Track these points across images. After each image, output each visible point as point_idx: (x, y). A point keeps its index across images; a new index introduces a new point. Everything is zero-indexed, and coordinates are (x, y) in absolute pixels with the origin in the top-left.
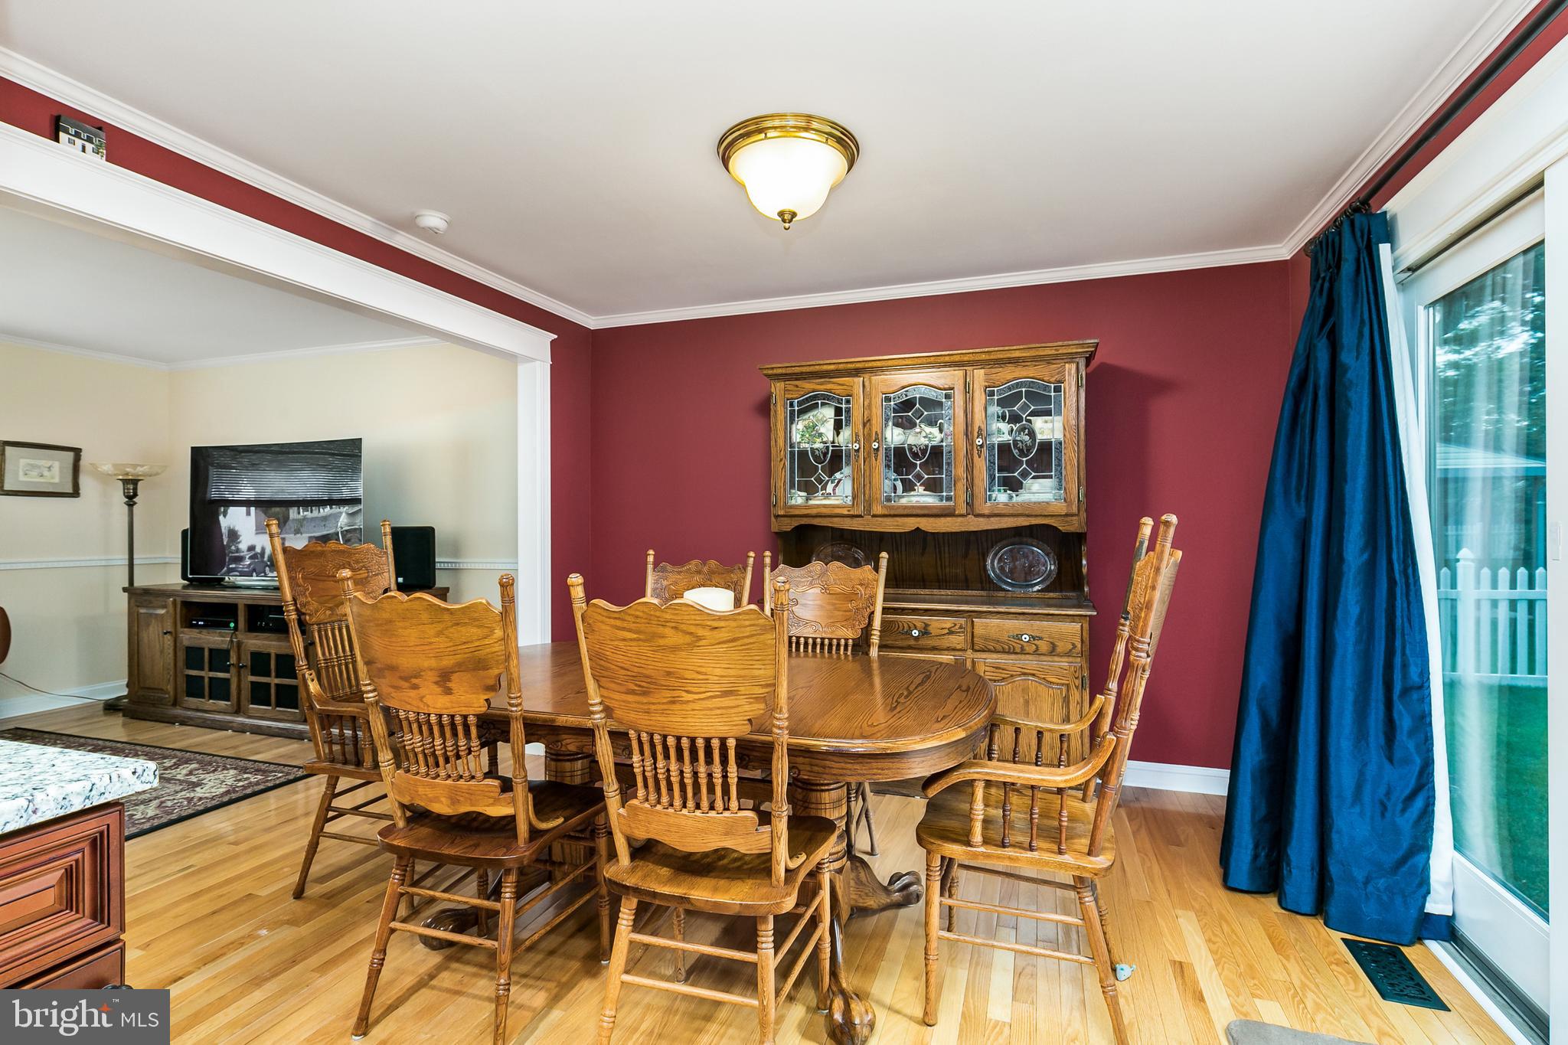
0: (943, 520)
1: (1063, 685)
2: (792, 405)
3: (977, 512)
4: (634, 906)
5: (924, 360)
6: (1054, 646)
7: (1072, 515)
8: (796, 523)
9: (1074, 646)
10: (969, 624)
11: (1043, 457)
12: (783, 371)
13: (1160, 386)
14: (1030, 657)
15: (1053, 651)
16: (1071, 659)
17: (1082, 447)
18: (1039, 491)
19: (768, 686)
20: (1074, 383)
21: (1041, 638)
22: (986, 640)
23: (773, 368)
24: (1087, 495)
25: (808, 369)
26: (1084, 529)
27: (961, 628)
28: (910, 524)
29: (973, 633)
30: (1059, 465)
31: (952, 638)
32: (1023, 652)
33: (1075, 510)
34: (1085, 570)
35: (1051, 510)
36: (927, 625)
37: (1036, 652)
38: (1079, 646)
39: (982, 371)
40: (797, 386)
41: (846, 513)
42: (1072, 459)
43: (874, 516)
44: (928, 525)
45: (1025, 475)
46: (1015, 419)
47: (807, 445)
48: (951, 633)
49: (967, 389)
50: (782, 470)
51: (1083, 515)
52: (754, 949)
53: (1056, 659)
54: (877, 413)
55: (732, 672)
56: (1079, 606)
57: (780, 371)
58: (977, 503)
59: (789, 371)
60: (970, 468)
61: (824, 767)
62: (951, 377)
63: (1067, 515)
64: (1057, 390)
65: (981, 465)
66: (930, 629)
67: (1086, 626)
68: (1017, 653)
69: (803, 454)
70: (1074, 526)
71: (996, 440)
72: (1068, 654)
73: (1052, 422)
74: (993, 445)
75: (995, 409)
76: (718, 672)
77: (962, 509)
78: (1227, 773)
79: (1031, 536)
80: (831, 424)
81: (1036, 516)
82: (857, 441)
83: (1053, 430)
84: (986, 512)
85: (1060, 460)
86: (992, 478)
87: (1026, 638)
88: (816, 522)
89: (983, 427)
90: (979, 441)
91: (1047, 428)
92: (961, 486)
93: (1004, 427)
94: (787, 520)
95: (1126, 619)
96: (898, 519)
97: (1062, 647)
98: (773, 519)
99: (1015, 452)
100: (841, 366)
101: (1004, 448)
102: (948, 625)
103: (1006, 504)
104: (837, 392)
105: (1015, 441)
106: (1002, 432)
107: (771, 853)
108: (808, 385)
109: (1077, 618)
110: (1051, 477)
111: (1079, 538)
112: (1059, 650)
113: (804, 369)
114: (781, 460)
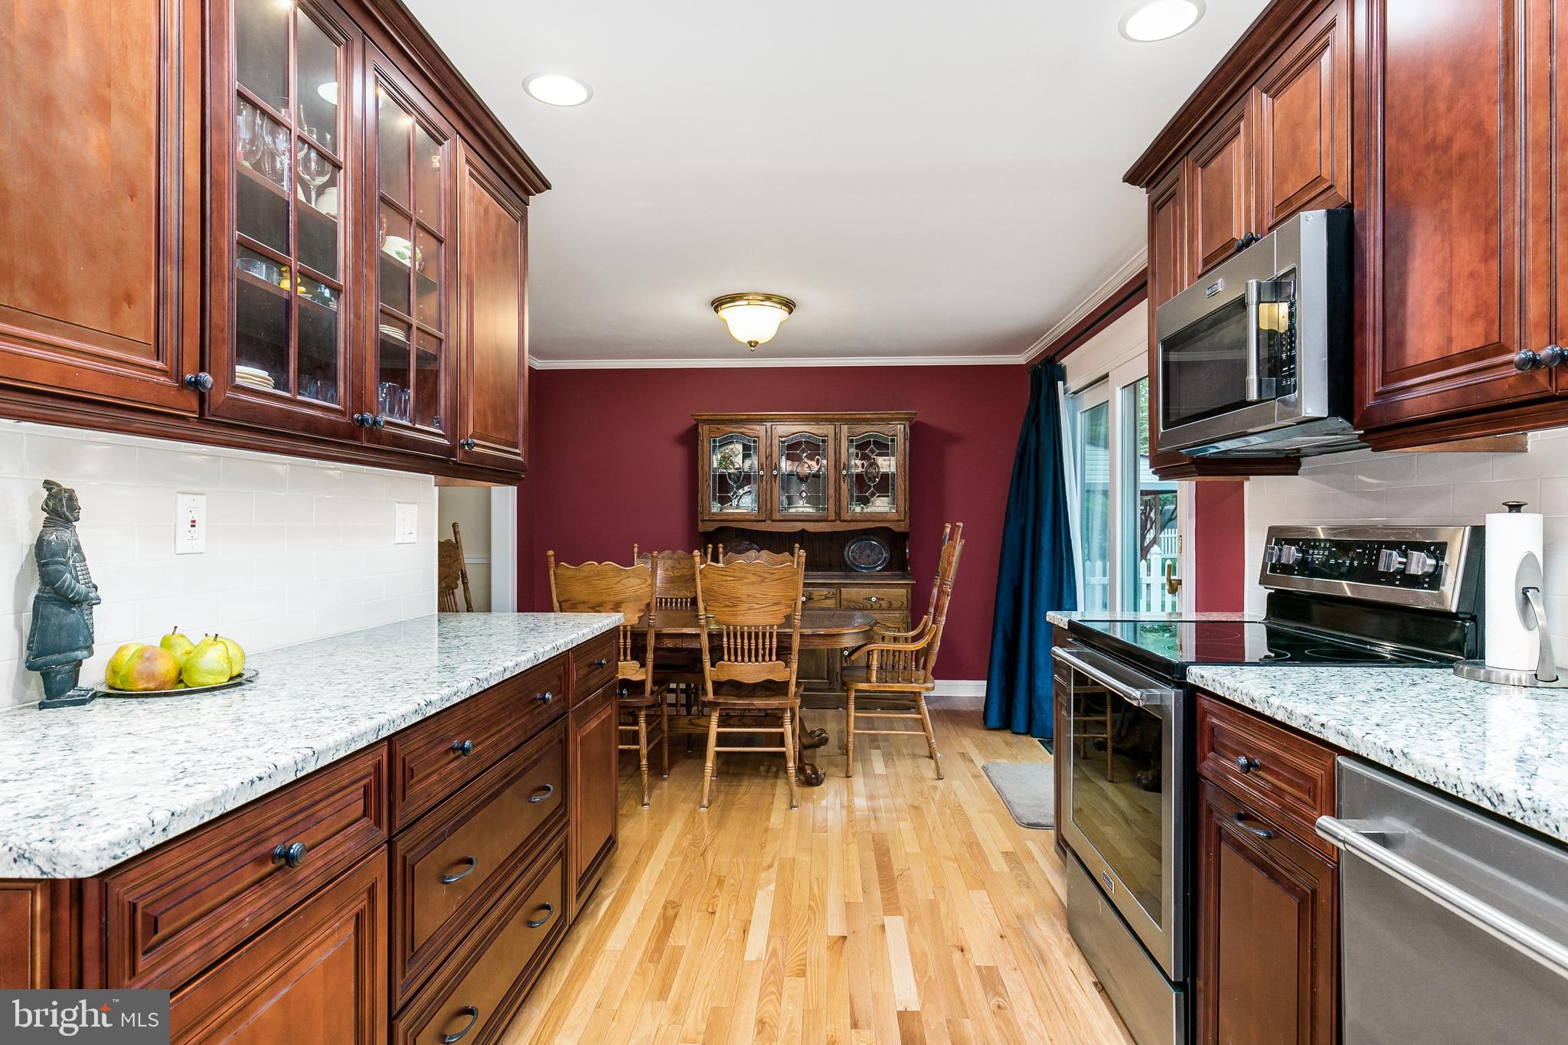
0: (820, 524)
1: (895, 628)
2: (714, 441)
3: (842, 518)
4: (718, 715)
5: (809, 417)
6: (890, 603)
7: (901, 521)
8: (717, 525)
9: (903, 603)
10: (838, 593)
11: (884, 484)
12: (710, 418)
13: (953, 438)
14: (876, 612)
15: (890, 608)
16: (900, 612)
17: (907, 478)
18: (881, 505)
19: (792, 600)
20: (902, 437)
21: (883, 599)
22: (849, 601)
23: (701, 415)
24: (910, 509)
25: (727, 417)
26: (908, 530)
27: (833, 594)
28: (798, 526)
29: (840, 598)
30: (893, 489)
31: (827, 601)
32: (872, 609)
33: (902, 518)
34: (908, 556)
35: (889, 517)
36: (811, 594)
37: (880, 609)
38: (905, 603)
39: (846, 426)
40: (718, 429)
41: (754, 518)
42: (901, 485)
43: (773, 521)
44: (810, 527)
45: (873, 494)
46: (864, 457)
47: (725, 471)
48: (827, 598)
49: (837, 437)
50: (707, 488)
51: (907, 520)
52: (782, 726)
53: (892, 612)
54: (776, 449)
55: (779, 594)
56: (904, 578)
57: (706, 417)
58: (843, 512)
59: (713, 418)
60: (838, 490)
61: (809, 642)
62: (827, 429)
63: (898, 521)
64: (893, 441)
65: (845, 487)
66: (813, 596)
67: (910, 590)
68: (868, 610)
69: (722, 477)
70: (901, 527)
71: (854, 471)
72: (899, 609)
73: (890, 460)
74: (853, 475)
75: (853, 450)
76: (773, 594)
77: (832, 516)
78: (985, 683)
79: (873, 535)
80: (740, 457)
81: (879, 521)
82: (762, 469)
83: (890, 466)
84: (848, 518)
85: (894, 486)
86: (852, 496)
87: (874, 599)
88: (732, 525)
89: (846, 463)
90: (844, 472)
91: (887, 464)
92: (831, 501)
93: (859, 462)
94: (710, 523)
95: (938, 576)
96: (790, 523)
97: (895, 604)
98: (700, 522)
99: (866, 478)
100: (751, 417)
101: (859, 476)
102: (825, 593)
103: (861, 513)
104: (748, 434)
105: (867, 473)
106: (857, 466)
107: (789, 681)
108: (727, 428)
109: (904, 586)
110: (888, 496)
111: (903, 536)
112: (893, 606)
113: (725, 417)
114: (707, 481)
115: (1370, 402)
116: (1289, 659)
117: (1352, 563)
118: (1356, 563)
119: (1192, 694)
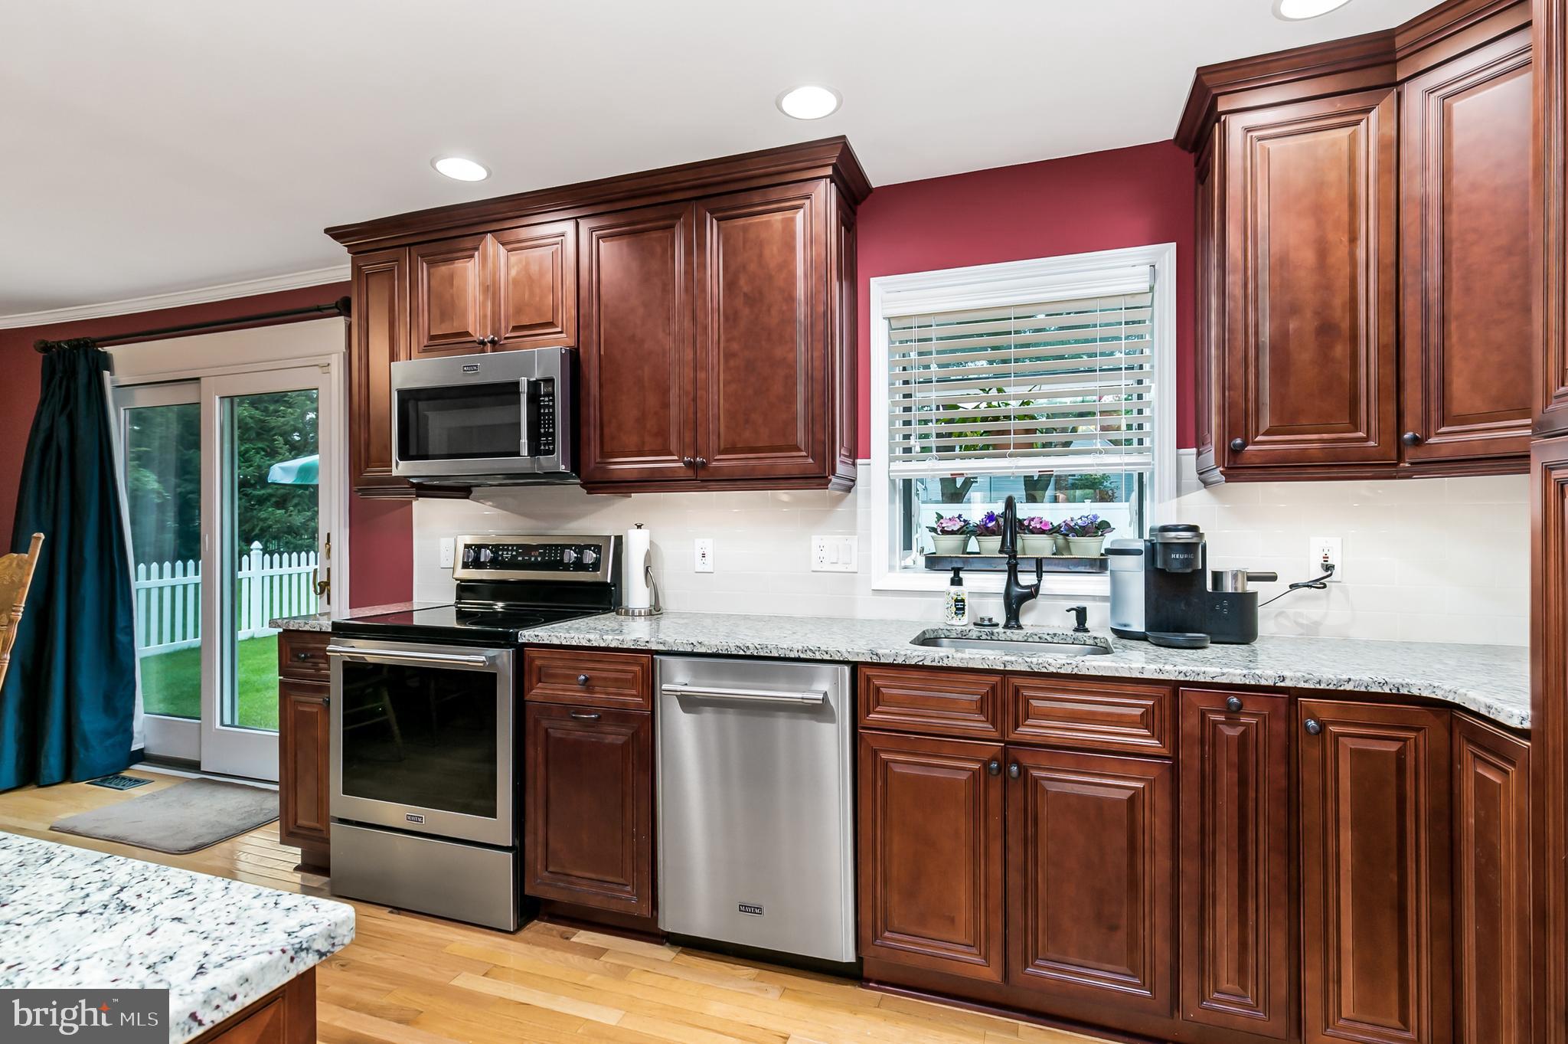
115: (592, 465)
116: (542, 623)
117: (536, 559)
118: (539, 559)
119: (521, 651)
